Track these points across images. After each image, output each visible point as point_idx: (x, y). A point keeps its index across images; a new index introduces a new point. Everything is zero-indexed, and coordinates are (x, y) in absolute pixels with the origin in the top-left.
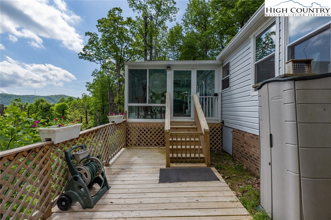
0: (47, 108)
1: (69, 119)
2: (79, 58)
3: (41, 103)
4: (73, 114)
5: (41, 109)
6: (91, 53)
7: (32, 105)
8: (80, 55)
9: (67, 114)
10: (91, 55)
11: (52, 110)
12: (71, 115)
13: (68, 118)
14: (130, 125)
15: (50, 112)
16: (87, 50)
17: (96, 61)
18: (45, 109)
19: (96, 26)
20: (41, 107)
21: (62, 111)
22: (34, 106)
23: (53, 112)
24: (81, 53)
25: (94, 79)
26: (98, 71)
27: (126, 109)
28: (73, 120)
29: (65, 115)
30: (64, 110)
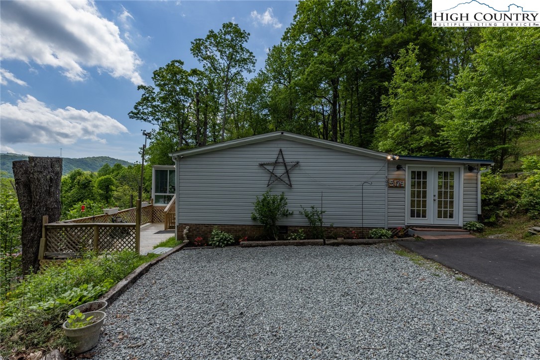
0: (86, 184)
1: (115, 198)
2: (130, 118)
3: (78, 177)
4: (121, 190)
5: (79, 185)
6: (146, 111)
7: (67, 180)
8: (131, 114)
9: (112, 190)
10: (145, 113)
11: (93, 187)
12: (119, 192)
13: (114, 196)
14: (155, 208)
15: (89, 189)
16: (140, 107)
17: (152, 122)
18: (84, 185)
19: (152, 78)
20: (79, 183)
21: (106, 186)
22: (69, 181)
23: (94, 188)
24: (132, 112)
25: (151, 143)
26: (156, 132)
27: (153, 197)
28: (121, 200)
29: (110, 192)
30: (108, 186)
